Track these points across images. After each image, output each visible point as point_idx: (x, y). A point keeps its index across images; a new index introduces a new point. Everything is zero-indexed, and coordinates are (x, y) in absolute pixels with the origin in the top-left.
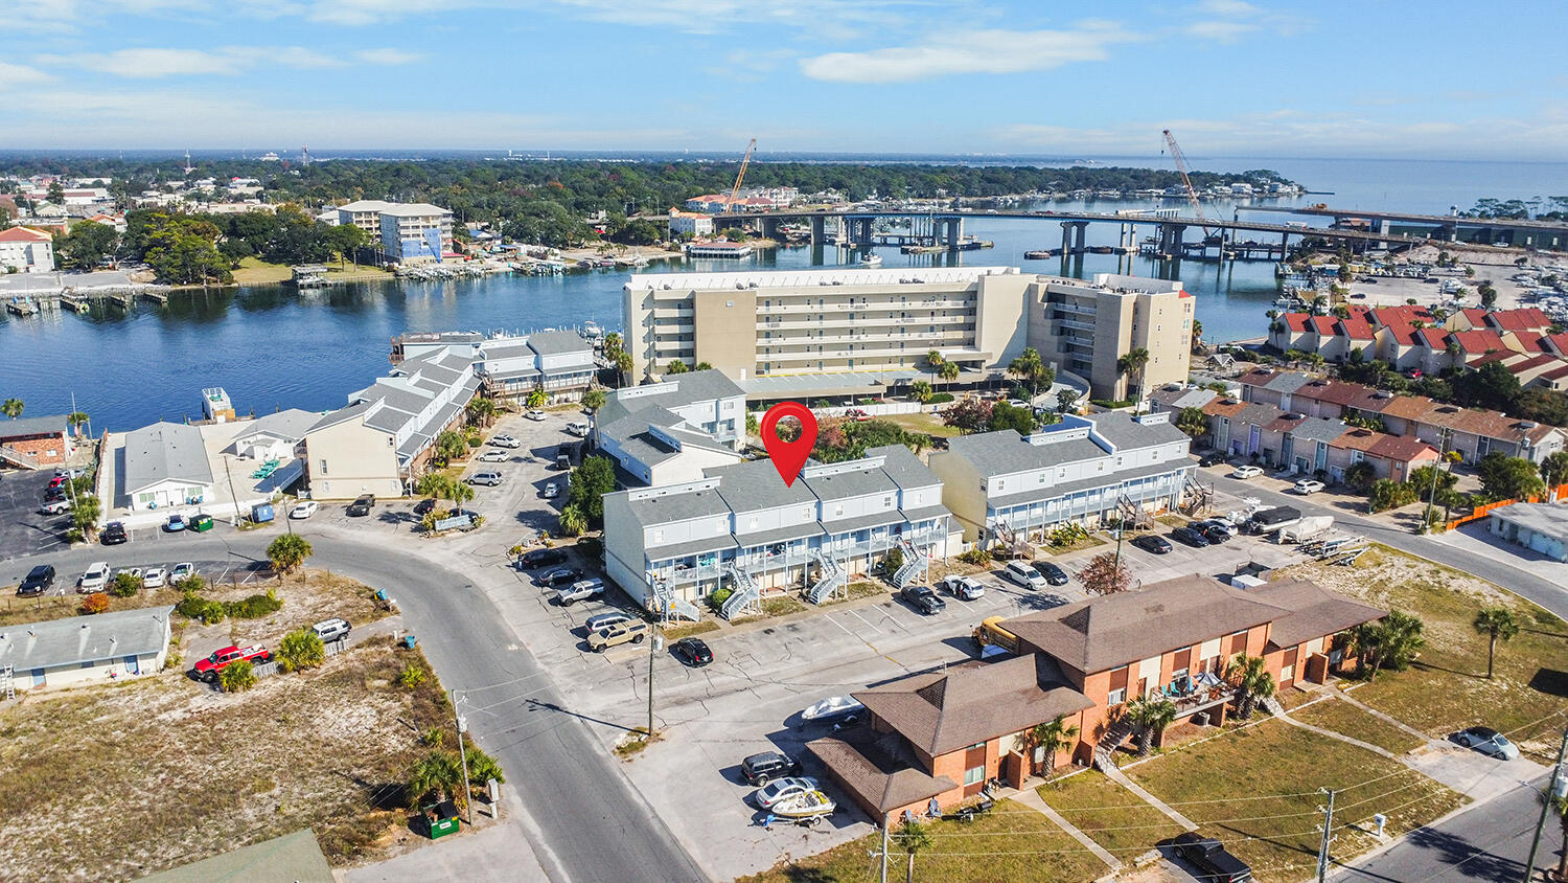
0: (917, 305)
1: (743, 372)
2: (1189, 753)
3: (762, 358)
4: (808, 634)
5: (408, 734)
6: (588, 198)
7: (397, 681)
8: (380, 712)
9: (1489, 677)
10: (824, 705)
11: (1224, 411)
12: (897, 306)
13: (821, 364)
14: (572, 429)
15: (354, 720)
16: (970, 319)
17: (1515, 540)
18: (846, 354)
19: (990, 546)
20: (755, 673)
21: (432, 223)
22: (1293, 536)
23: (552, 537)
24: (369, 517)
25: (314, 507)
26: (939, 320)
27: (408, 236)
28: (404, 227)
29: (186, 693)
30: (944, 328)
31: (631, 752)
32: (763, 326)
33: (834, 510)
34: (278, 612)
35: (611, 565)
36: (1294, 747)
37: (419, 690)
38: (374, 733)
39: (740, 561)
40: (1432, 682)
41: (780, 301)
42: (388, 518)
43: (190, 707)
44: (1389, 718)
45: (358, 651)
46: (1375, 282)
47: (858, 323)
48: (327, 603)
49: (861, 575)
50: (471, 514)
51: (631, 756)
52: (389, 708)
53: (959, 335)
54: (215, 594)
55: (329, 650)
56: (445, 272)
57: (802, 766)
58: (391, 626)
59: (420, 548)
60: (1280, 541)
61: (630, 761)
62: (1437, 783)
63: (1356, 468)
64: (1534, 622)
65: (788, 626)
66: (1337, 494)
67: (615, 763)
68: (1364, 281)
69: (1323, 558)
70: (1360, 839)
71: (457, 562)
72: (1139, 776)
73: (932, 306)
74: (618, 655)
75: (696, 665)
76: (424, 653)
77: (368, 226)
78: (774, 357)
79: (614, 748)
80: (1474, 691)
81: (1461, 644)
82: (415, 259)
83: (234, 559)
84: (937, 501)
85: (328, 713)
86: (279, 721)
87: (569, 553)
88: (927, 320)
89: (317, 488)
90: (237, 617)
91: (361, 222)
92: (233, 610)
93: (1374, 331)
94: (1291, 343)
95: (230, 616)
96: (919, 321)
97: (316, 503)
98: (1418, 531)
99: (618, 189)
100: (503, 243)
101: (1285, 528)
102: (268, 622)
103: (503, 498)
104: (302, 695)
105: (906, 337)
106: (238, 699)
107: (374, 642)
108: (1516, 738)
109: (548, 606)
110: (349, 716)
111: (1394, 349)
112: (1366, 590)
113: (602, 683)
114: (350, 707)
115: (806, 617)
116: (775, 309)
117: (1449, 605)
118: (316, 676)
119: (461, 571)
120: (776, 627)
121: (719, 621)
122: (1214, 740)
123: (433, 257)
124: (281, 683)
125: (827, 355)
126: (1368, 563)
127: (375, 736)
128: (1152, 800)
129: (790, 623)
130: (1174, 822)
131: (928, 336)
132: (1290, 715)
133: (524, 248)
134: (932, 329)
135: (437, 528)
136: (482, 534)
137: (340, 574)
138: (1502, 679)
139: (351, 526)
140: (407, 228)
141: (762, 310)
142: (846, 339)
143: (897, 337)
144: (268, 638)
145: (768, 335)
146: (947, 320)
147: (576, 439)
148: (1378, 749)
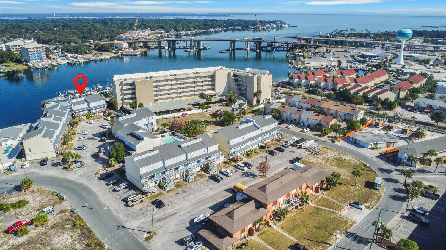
0: (198, 80)
1: (151, 102)
2: (291, 218)
3: (155, 98)
4: (188, 193)
5: (82, 243)
6: (86, 35)
7: (74, 225)
8: (72, 237)
9: (355, 186)
10: (199, 218)
11: (283, 109)
12: (192, 80)
13: (172, 98)
14: (103, 126)
15: (64, 240)
16: (213, 83)
17: (355, 143)
18: (179, 95)
19: (231, 158)
20: (177, 208)
21: (39, 49)
22: (305, 147)
23: (107, 167)
24: (47, 165)
25: (29, 164)
26: (204, 83)
27: (31, 54)
28: (30, 52)
29: (6, 239)
30: (206, 85)
31: (149, 239)
32: (155, 89)
33: (191, 155)
34: (28, 205)
35: (128, 177)
36: (315, 213)
37: (82, 227)
38: (72, 244)
39: (167, 173)
40: (343, 189)
41: (160, 81)
42: (55, 165)
43: (9, 244)
44: (335, 201)
45: (58, 215)
46: (311, 58)
47: (182, 86)
48: (43, 199)
49: (199, 171)
50: (80, 162)
51: (149, 241)
52: (74, 235)
53: (210, 87)
54: (5, 200)
55: (49, 216)
56: (45, 65)
57: (197, 238)
58: (66, 205)
59: (67, 175)
60: (302, 148)
61: (149, 242)
62: (348, 219)
63: (317, 125)
64: (363, 167)
65: (183, 191)
66: (313, 131)
67: (145, 243)
68: (309, 58)
69: (313, 153)
70: (334, 238)
71: (80, 179)
72: (281, 227)
73: (202, 80)
74: (137, 207)
75: (160, 208)
76: (79, 214)
77: (16, 50)
78: (159, 97)
79: (144, 239)
80: (352, 190)
81: (348, 176)
82: (35, 61)
83: (8, 186)
84: (217, 149)
85: (55, 239)
86: (41, 244)
87: (114, 172)
88: (201, 84)
89: (28, 157)
90: (15, 208)
91: (14, 49)
92: (14, 206)
93: (315, 78)
94: (295, 82)
95: (13, 208)
96: (199, 84)
97: (29, 162)
98: (334, 142)
99: (95, 31)
100: (62, 53)
101: (303, 144)
102: (26, 208)
103: (88, 154)
104: (45, 234)
105: (196, 89)
106: (24, 238)
107: (63, 212)
108: (363, 203)
109: (112, 192)
110: (62, 239)
111: (320, 83)
112: (324, 161)
113: (135, 217)
114: (62, 236)
115: (187, 187)
116: (158, 84)
117: (344, 164)
118: (48, 226)
119: (82, 182)
120: (179, 192)
121: (163, 192)
122: (297, 214)
123: (40, 60)
124: (37, 230)
125: (174, 95)
126: (324, 153)
127: (73, 245)
128: (285, 234)
129: (183, 190)
130: (292, 240)
131: (201, 88)
132: (313, 203)
133: (69, 55)
134: (203, 86)
135: (71, 168)
136: (85, 168)
137: (44, 188)
138: (358, 186)
139: (42, 169)
140: (31, 51)
141: (155, 84)
142: (179, 90)
143: (193, 89)
144: (28, 214)
145: (157, 91)
146: (207, 83)
147: (105, 130)
148: (334, 211)
